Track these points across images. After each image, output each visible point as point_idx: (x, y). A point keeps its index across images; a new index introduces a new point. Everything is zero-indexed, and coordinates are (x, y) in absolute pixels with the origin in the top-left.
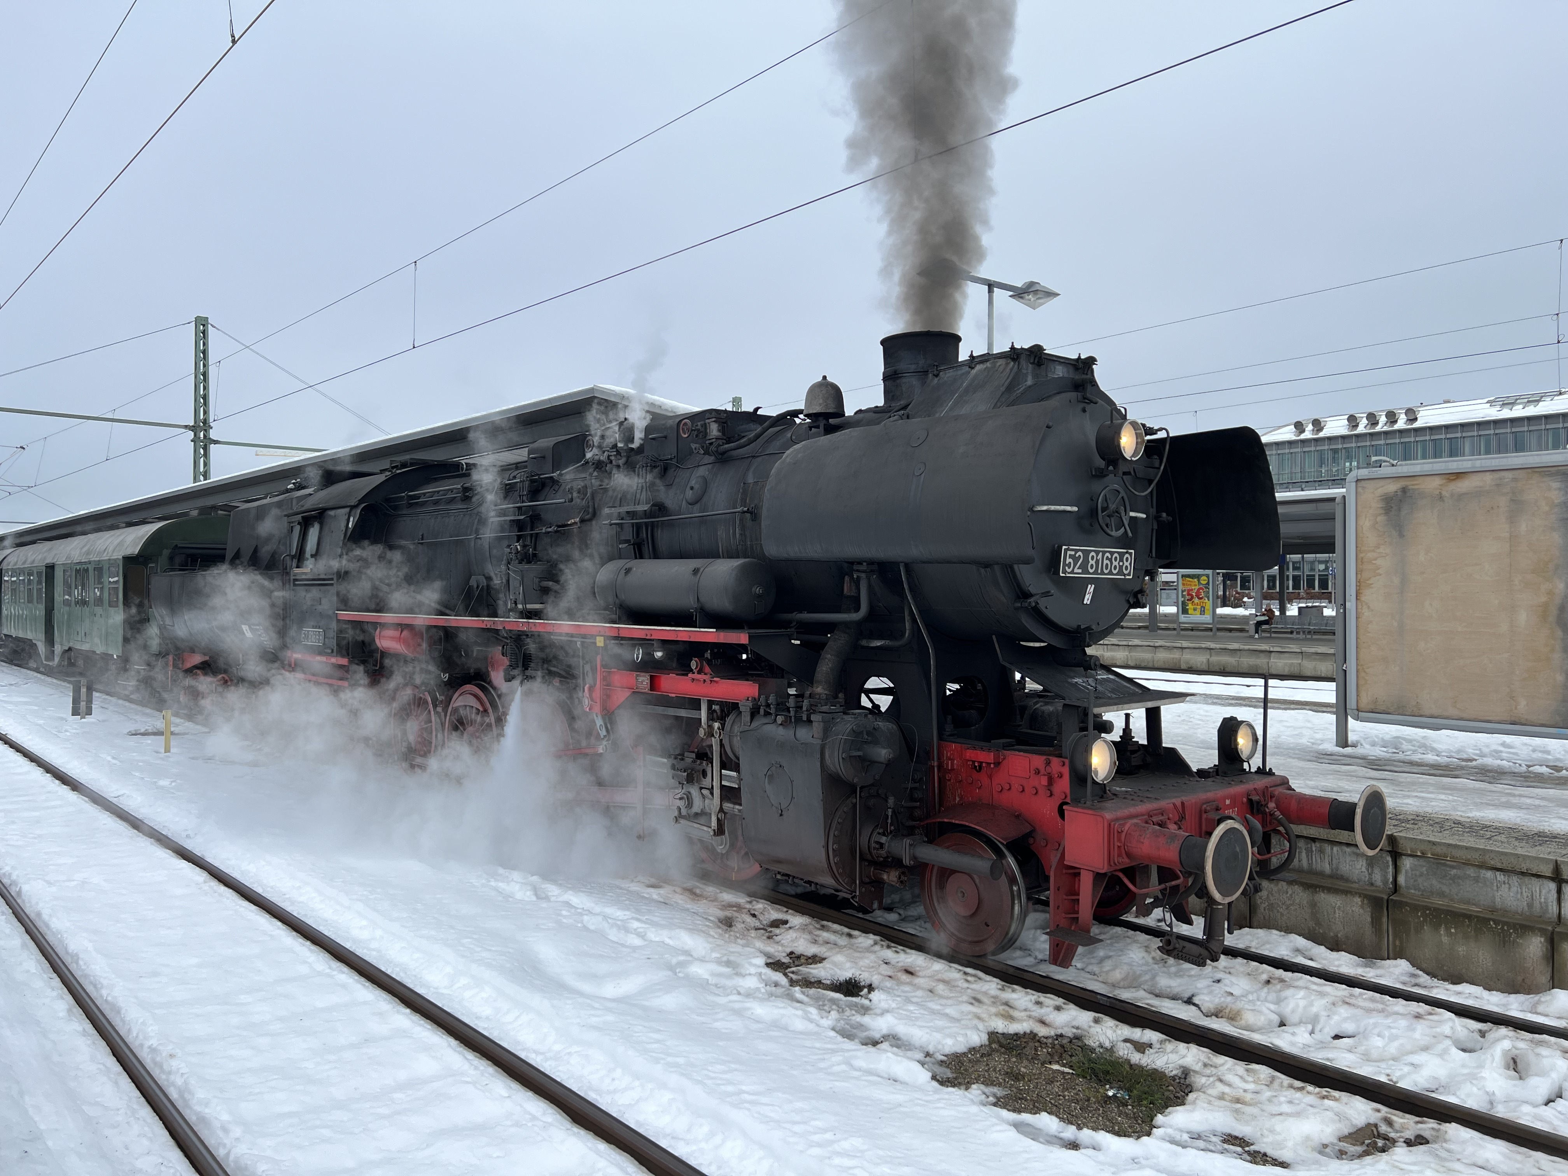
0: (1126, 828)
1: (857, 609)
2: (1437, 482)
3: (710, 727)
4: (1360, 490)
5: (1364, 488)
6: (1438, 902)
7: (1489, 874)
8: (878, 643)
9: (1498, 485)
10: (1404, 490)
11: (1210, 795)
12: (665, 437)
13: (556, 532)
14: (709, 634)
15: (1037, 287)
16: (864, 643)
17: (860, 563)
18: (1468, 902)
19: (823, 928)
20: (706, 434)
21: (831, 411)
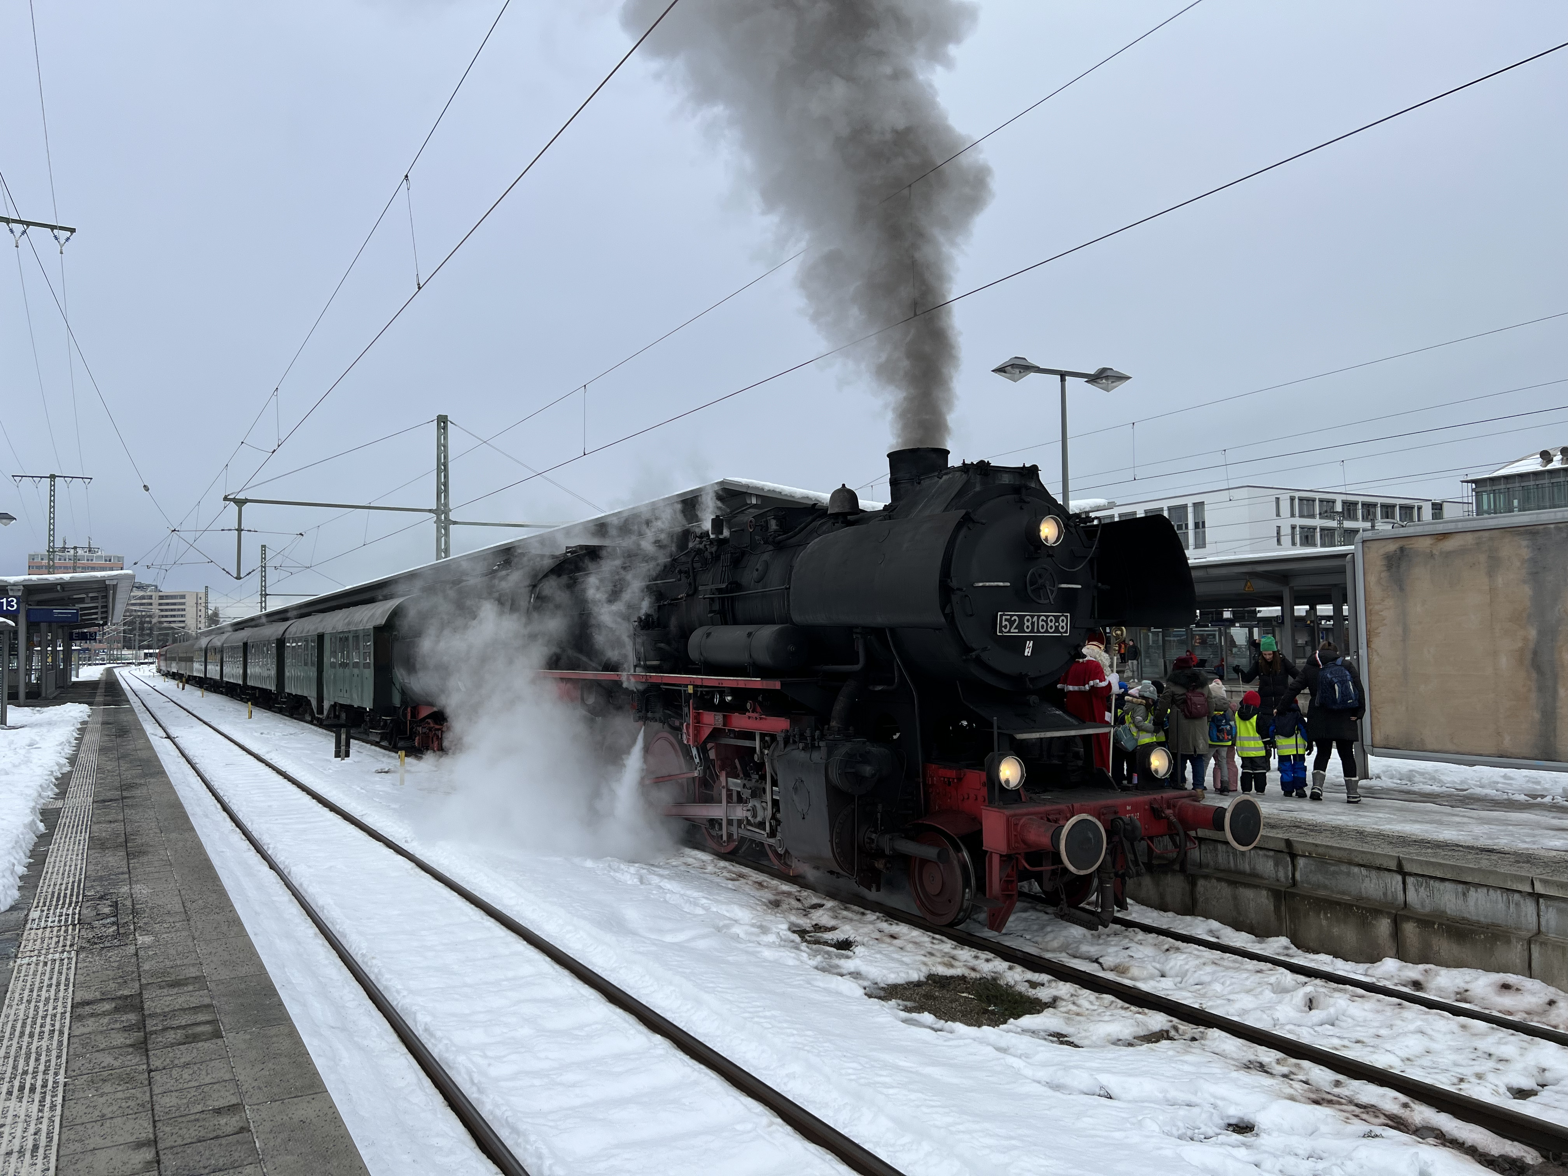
0: (1022, 821)
1: (857, 663)
2: (1428, 542)
3: (762, 752)
4: (1366, 549)
5: (1369, 548)
6: (1322, 893)
7: (1356, 870)
8: (879, 688)
9: (1477, 544)
10: (1402, 549)
11: (1110, 802)
12: (743, 530)
13: (669, 604)
14: (756, 682)
15: (1109, 373)
16: (871, 688)
17: (857, 627)
18: (1343, 893)
19: (846, 909)
20: (767, 528)
21: (847, 510)
